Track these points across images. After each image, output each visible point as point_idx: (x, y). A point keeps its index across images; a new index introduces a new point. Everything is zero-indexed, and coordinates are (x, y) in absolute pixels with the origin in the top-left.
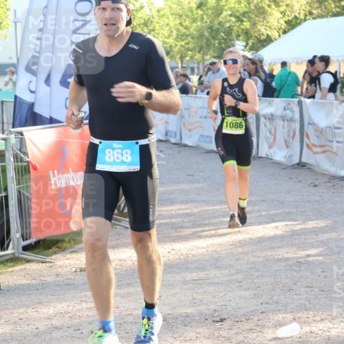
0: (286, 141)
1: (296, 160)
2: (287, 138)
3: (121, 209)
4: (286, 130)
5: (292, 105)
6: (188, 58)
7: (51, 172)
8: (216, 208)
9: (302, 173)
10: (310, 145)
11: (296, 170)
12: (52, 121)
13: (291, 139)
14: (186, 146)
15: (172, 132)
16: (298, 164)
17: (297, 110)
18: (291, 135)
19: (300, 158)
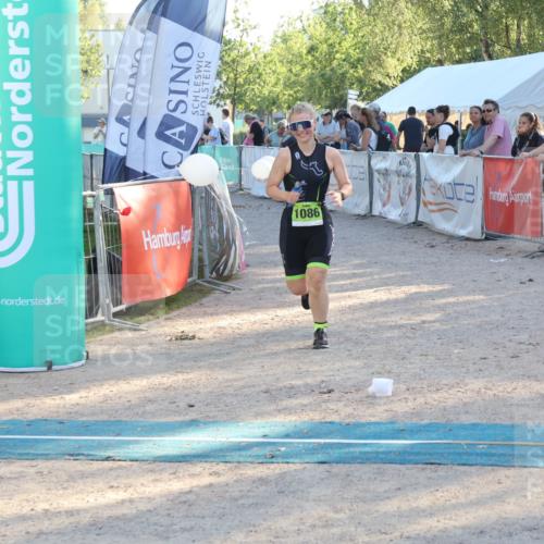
0: (401, 198)
1: (412, 219)
2: (402, 195)
3: (220, 272)
4: (401, 186)
5: (408, 159)
7: (143, 233)
9: (418, 234)
10: (427, 203)
11: (412, 230)
12: (145, 176)
13: (407, 196)
16: (414, 223)
17: (413, 164)
18: (407, 192)
19: (417, 217)
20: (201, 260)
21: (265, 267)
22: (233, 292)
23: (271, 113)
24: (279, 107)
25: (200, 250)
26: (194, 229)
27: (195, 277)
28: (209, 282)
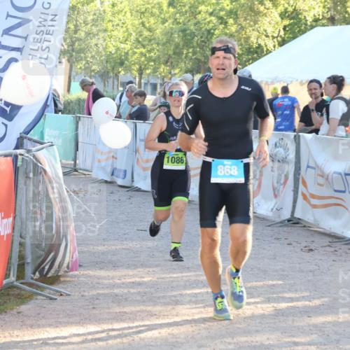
0: (274, 189)
1: (286, 215)
2: (276, 185)
3: (45, 273)
4: (276, 174)
5: (286, 140)
6: (148, 71)
8: (175, 275)
9: (295, 234)
10: (308, 196)
11: (285, 229)
13: (282, 187)
14: (139, 190)
15: (120, 170)
16: (289, 221)
17: (292, 147)
18: (282, 181)
19: (293, 212)
20: (22, 257)
21: (101, 269)
22: (59, 298)
23: (117, 76)
24: (128, 69)
25: (21, 244)
26: (14, 218)
27: (12, 278)
28: (30, 285)
